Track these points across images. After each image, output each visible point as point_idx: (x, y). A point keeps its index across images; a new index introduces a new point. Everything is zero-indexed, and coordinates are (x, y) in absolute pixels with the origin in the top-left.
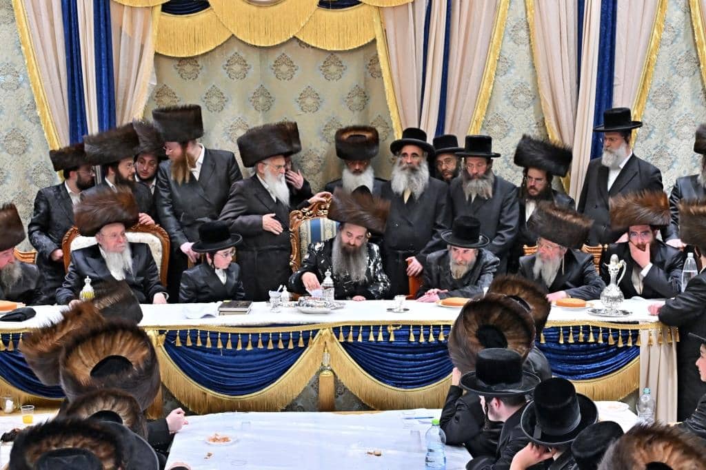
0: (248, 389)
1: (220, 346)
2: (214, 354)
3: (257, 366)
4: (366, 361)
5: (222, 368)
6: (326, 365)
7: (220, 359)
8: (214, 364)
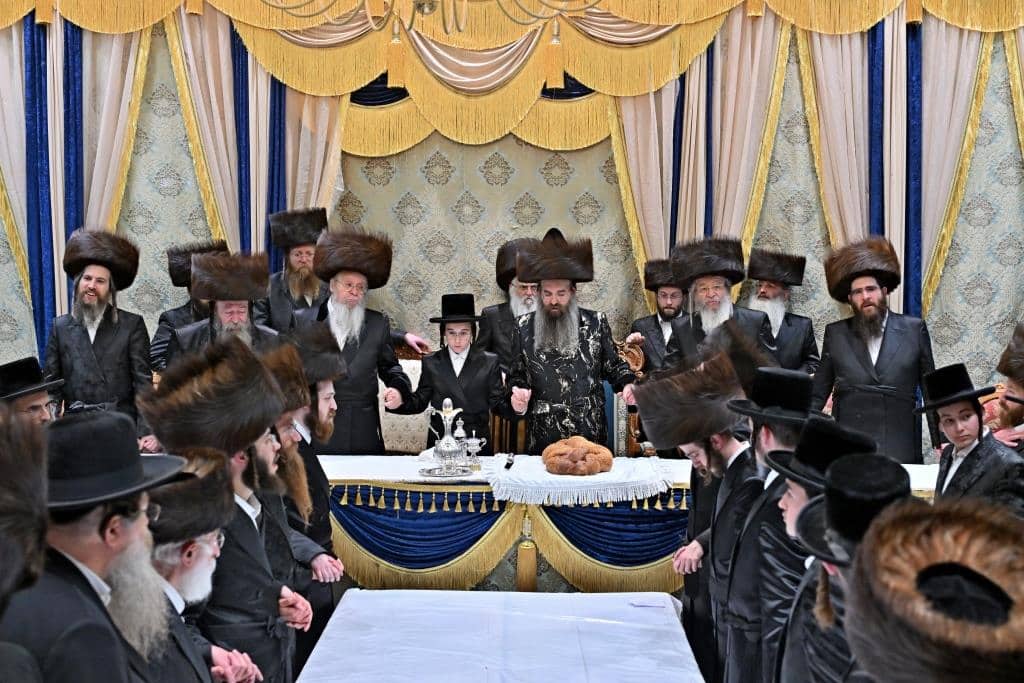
0: (430, 561)
1: (397, 507)
2: (390, 516)
3: (442, 533)
5: (400, 534)
6: (526, 534)
7: (396, 522)
8: (389, 529)
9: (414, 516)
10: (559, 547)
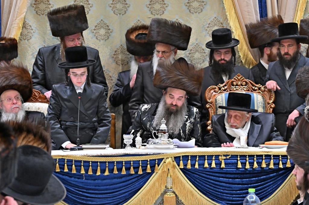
1: (83, 172)
2: (78, 178)
4: (202, 185)
5: (85, 190)
6: (170, 187)
7: (83, 183)
8: (78, 187)
9: (94, 178)
10: (193, 195)
